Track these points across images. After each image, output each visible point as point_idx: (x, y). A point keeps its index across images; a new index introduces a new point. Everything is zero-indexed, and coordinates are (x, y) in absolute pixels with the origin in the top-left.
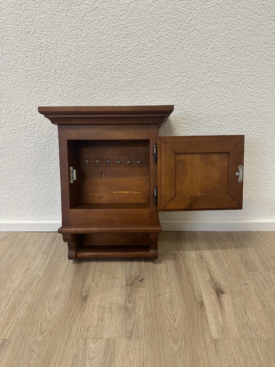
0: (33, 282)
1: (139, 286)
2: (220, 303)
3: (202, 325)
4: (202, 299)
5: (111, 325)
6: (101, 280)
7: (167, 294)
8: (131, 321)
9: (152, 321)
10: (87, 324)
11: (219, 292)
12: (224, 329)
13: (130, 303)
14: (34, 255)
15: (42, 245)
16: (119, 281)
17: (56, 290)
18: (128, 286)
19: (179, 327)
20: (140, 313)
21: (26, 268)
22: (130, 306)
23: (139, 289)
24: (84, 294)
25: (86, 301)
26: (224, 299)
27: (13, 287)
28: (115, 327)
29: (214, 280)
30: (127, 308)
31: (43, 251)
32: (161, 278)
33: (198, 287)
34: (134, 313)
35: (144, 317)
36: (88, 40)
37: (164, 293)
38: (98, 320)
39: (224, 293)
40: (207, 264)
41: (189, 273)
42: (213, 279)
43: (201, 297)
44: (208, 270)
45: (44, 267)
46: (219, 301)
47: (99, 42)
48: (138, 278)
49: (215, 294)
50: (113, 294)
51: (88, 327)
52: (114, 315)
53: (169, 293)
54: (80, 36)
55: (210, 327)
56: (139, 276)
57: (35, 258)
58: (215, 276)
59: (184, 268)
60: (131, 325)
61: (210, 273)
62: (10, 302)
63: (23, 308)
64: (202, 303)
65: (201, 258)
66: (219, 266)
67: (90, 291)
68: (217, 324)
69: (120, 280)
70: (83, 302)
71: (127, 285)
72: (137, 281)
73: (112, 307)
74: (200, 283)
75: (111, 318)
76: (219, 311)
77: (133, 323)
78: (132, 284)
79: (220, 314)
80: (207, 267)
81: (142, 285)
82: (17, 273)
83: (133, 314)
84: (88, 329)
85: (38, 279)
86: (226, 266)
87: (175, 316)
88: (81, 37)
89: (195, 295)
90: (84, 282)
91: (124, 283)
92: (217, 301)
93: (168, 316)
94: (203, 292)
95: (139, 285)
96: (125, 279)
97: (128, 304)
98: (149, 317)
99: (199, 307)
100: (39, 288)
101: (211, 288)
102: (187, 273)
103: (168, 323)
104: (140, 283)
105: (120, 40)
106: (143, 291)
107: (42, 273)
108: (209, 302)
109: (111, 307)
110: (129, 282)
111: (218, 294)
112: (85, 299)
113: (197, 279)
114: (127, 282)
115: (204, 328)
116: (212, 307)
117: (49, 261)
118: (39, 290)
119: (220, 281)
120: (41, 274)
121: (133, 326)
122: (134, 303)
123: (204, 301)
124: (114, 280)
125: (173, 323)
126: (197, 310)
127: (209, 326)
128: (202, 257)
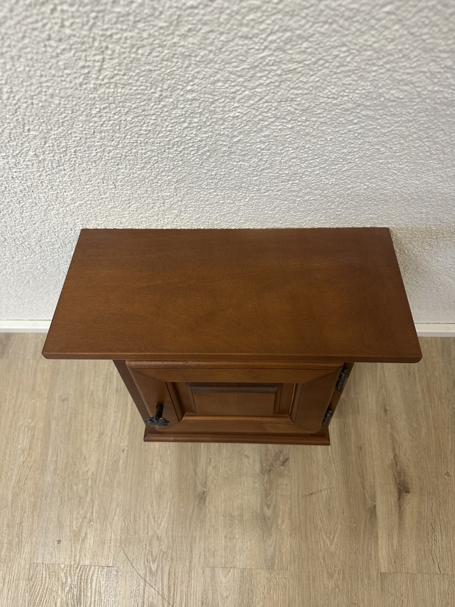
0: (117, 462)
1: (280, 475)
2: (400, 510)
3: (369, 549)
4: (375, 502)
5: (244, 547)
6: (221, 459)
7: (323, 491)
8: (271, 540)
9: (300, 541)
10: (211, 544)
11: (403, 489)
12: (398, 557)
13: (269, 507)
14: (102, 397)
15: (109, 372)
16: (249, 464)
17: (156, 480)
18: (264, 474)
19: (338, 553)
20: (284, 527)
21: (98, 430)
22: (268, 513)
23: (281, 480)
24: (200, 489)
25: (204, 503)
26: (408, 504)
27: (90, 473)
28: (250, 551)
29: (398, 465)
30: (264, 518)
31: (115, 387)
32: (315, 459)
33: (372, 478)
34: (274, 526)
35: (289, 533)
36: (137, 80)
37: (319, 490)
38: (226, 537)
39: (408, 492)
40: (392, 427)
41: (361, 448)
42: (398, 463)
43: (374, 499)
44: (394, 440)
45: (127, 428)
46: (400, 507)
47: (181, 87)
48: (279, 457)
49: (396, 494)
50: (242, 489)
51: (213, 550)
52: (248, 530)
53: (326, 491)
54: (100, 70)
55: (380, 553)
56: (281, 453)
57: (105, 406)
58: (402, 455)
59: (353, 436)
60: (272, 548)
61: (394, 449)
62: (96, 503)
63: (117, 513)
64: (373, 511)
65: (386, 411)
66: (411, 432)
67: (208, 482)
68: (390, 549)
69: (251, 460)
70: (201, 505)
71: (263, 472)
72: (278, 463)
73: (243, 515)
74: (375, 470)
75: (244, 534)
76: (397, 526)
77: (274, 544)
78: (270, 471)
79: (397, 531)
80: (392, 435)
81: (286, 473)
82: (87, 441)
83: (273, 529)
84: (214, 553)
85: (123, 456)
86: (424, 432)
87: (333, 532)
88: (104, 73)
89: (365, 494)
90: (195, 463)
91: (257, 467)
92: (396, 507)
93: (323, 534)
94: (378, 489)
95: (282, 471)
96: (259, 458)
97: (266, 509)
98: (296, 534)
99: (368, 518)
100: (130, 476)
101: (391, 481)
102: (357, 447)
103: (322, 545)
104: (282, 468)
105: (268, 82)
106: (286, 485)
107: (126, 443)
108: (384, 510)
109: (241, 516)
110: (264, 465)
111: (400, 493)
112: (202, 497)
113: (371, 461)
114: (262, 466)
115: (371, 555)
116: (387, 518)
117: (131, 413)
118: (130, 479)
119: (407, 466)
120: (124, 444)
121: (275, 549)
122: (275, 507)
123: (377, 507)
124: (241, 460)
125: (329, 545)
126: (366, 523)
127: (378, 552)
128: (388, 408)
